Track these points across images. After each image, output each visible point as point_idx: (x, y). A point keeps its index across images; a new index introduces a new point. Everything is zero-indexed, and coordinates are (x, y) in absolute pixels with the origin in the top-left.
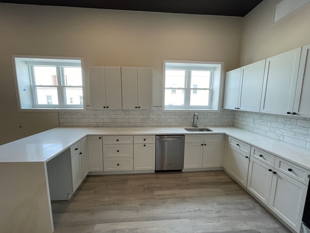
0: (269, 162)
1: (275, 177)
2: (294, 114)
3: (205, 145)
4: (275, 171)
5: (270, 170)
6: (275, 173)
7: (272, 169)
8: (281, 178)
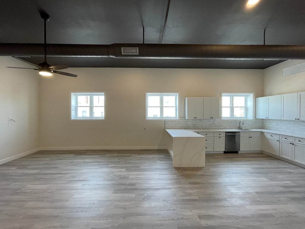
0: (290, 140)
1: (293, 146)
2: (298, 119)
3: (251, 137)
4: (293, 143)
5: (291, 144)
6: (293, 144)
7: (292, 143)
8: (296, 145)
